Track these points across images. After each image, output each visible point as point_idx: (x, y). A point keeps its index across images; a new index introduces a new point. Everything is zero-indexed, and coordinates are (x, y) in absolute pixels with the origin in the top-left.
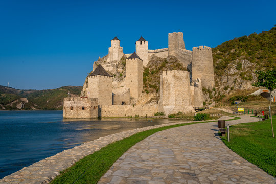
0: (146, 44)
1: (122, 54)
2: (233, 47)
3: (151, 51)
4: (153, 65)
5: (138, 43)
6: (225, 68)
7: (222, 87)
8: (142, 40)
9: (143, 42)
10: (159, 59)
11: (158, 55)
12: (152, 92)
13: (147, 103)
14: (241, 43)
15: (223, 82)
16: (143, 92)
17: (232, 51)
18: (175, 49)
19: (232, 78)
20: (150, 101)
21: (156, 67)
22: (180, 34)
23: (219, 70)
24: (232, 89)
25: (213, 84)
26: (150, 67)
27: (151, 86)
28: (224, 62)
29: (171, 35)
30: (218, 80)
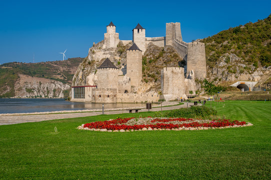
0: (143, 32)
1: (118, 41)
2: (227, 39)
3: (148, 38)
4: (151, 54)
5: (136, 31)
6: (216, 60)
7: (213, 78)
8: (139, 27)
9: (140, 30)
10: (156, 48)
11: (155, 43)
12: (151, 81)
13: (147, 92)
14: (234, 35)
15: (214, 73)
16: (142, 81)
17: (225, 43)
18: (173, 39)
19: (221, 71)
20: (150, 90)
21: (154, 56)
22: (178, 25)
23: (211, 62)
24: (220, 80)
25: (204, 75)
26: (147, 56)
27: (149, 76)
28: (216, 55)
29: (168, 25)
30: (210, 71)
